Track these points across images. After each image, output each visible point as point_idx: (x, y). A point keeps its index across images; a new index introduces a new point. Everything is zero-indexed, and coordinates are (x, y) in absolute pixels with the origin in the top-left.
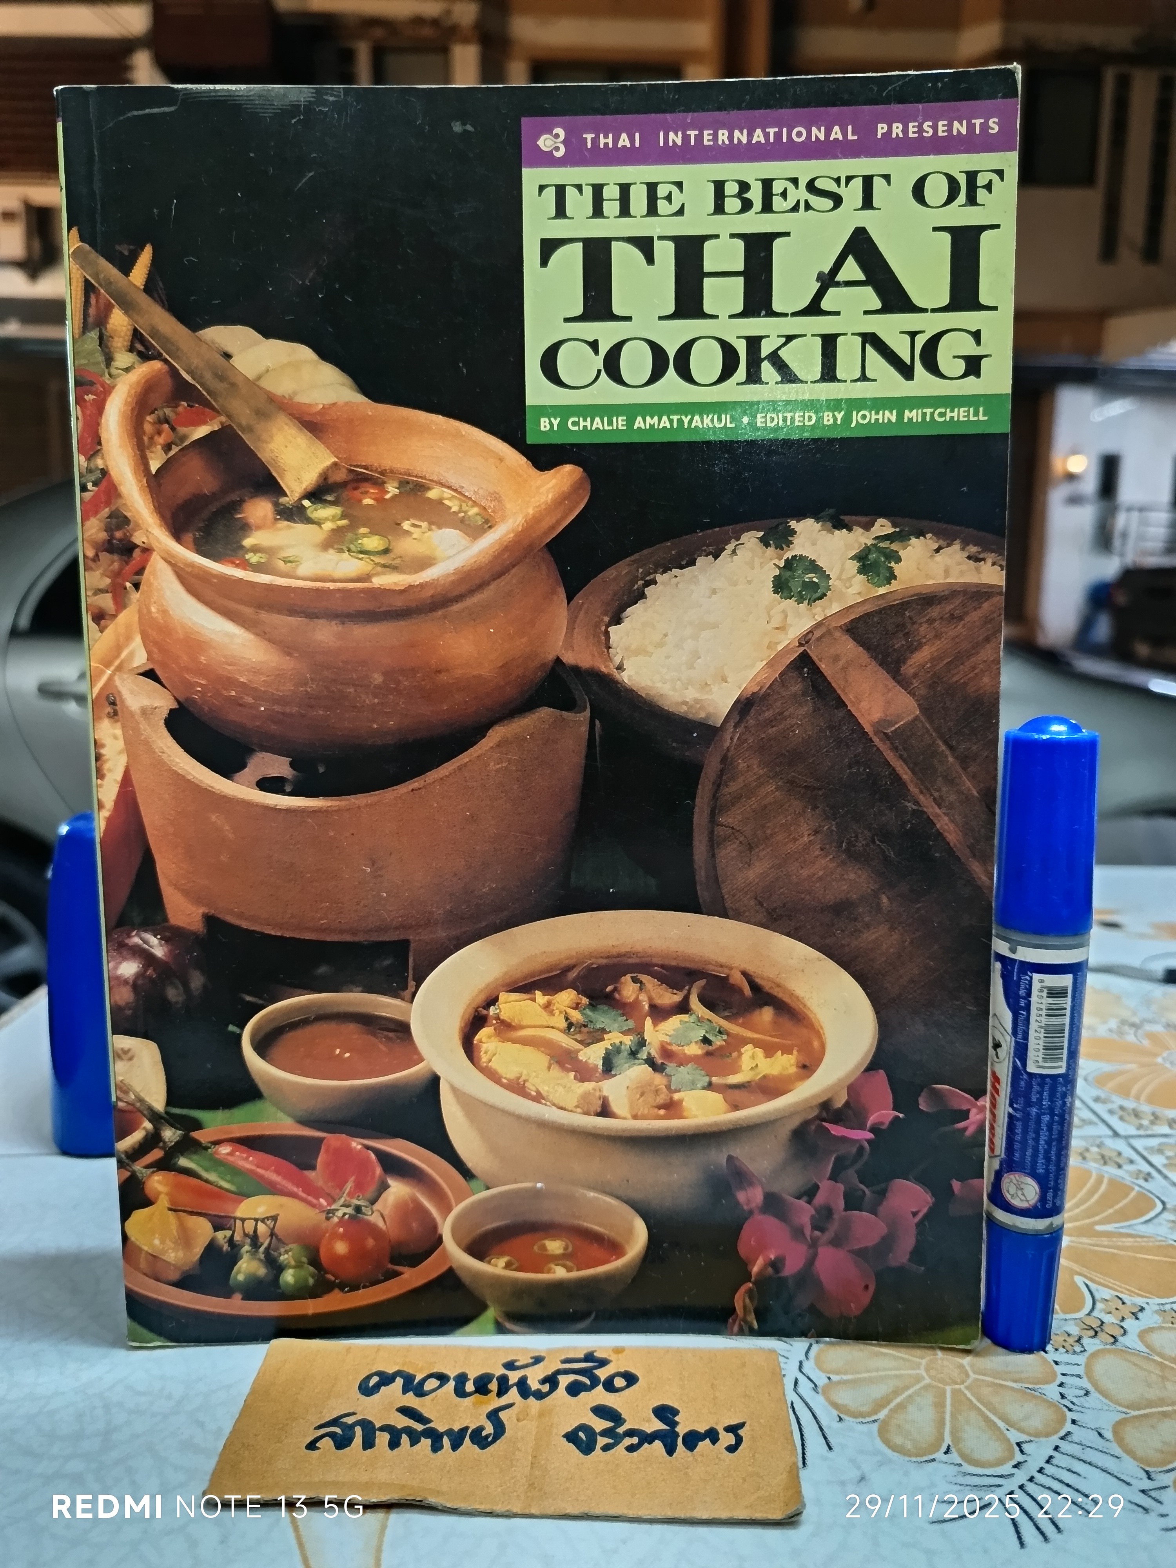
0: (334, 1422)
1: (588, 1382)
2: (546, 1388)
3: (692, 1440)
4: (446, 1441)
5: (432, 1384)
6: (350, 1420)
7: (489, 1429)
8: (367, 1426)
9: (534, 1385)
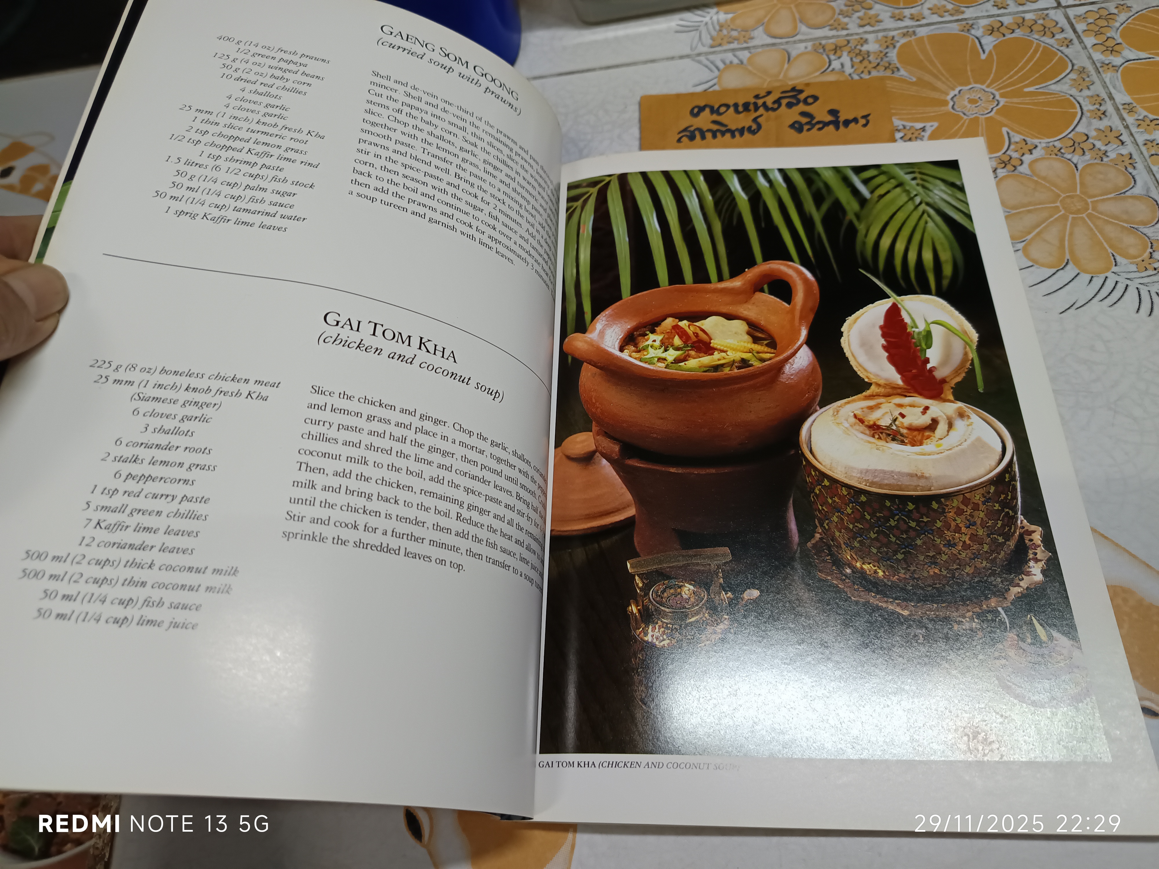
0: (685, 130)
1: (795, 101)
2: (776, 106)
3: (847, 123)
4: (737, 134)
5: (723, 109)
6: (692, 129)
7: (754, 127)
8: (700, 130)
9: (770, 104)
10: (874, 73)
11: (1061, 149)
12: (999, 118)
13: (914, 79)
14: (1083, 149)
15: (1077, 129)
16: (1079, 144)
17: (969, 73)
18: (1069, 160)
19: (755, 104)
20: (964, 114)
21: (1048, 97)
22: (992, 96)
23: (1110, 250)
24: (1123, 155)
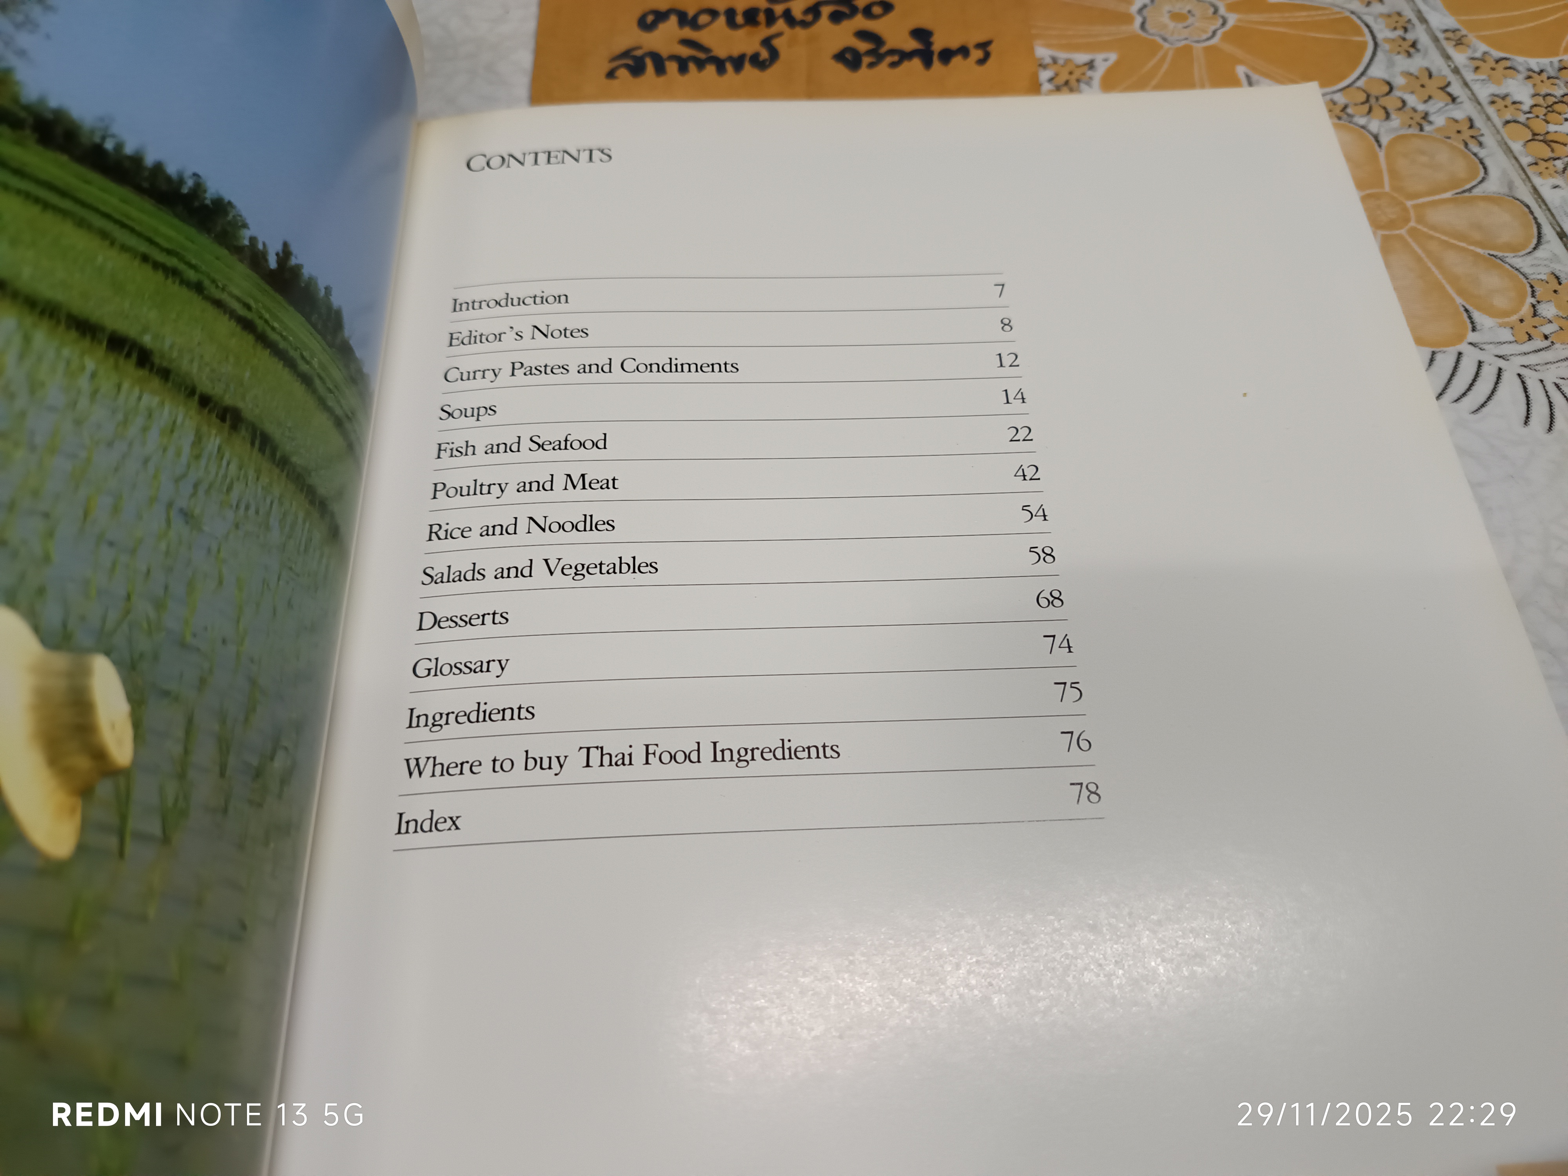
1: (847, 11)
9: (798, 15)
11: (1345, 107)
12: (1228, 48)
14: (1385, 108)
15: (1371, 71)
16: (1377, 99)
18: (1363, 127)
20: (1165, 40)
21: (1313, 13)
22: (1213, 11)
23: (1459, 301)
24: (1456, 121)
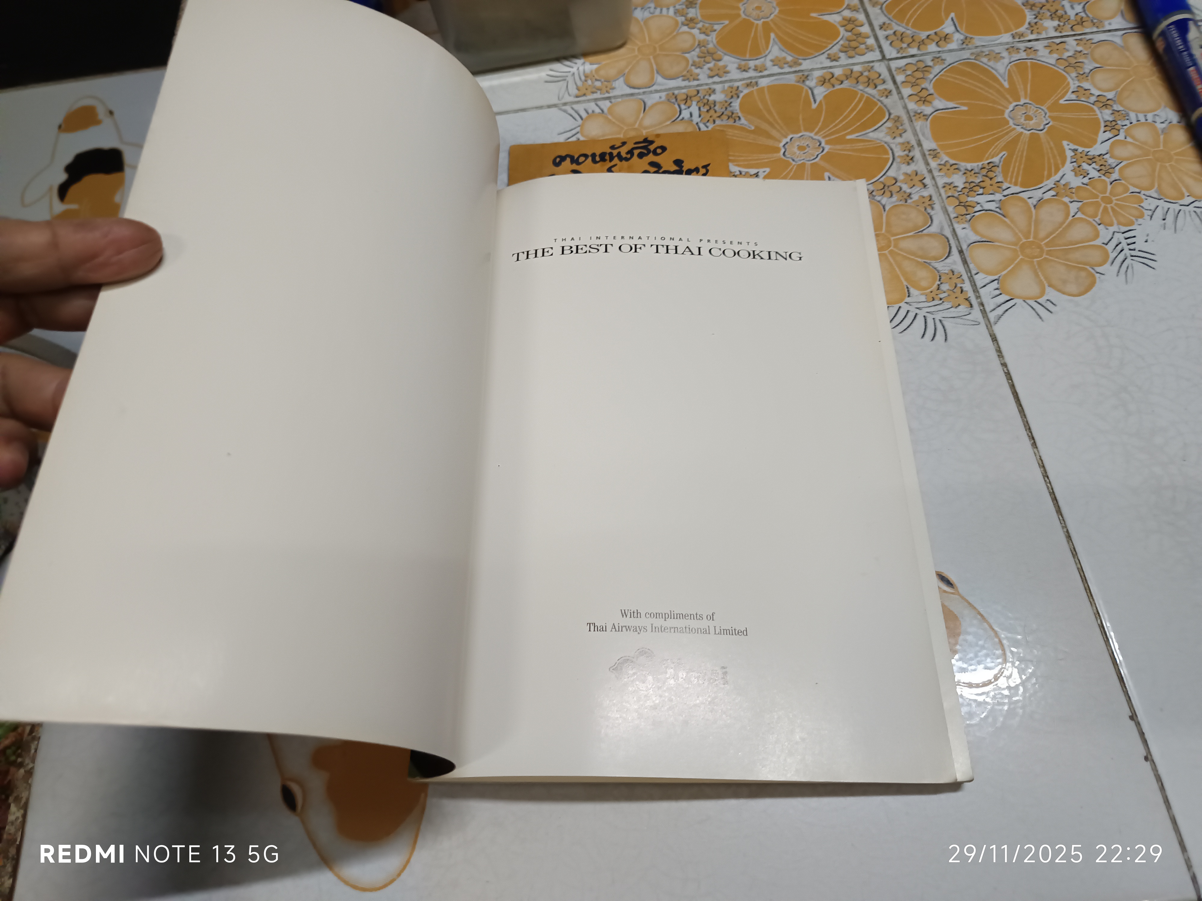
1: (646, 152)
2: (629, 156)
3: (689, 172)
5: (582, 159)
9: (624, 155)
10: (718, 122)
11: (873, 191)
12: (822, 163)
13: (753, 128)
14: (891, 192)
15: (888, 174)
16: (888, 187)
17: (801, 122)
18: (879, 201)
19: (611, 154)
20: (793, 160)
21: (867, 144)
22: (818, 144)
23: (905, 283)
24: (924, 197)
